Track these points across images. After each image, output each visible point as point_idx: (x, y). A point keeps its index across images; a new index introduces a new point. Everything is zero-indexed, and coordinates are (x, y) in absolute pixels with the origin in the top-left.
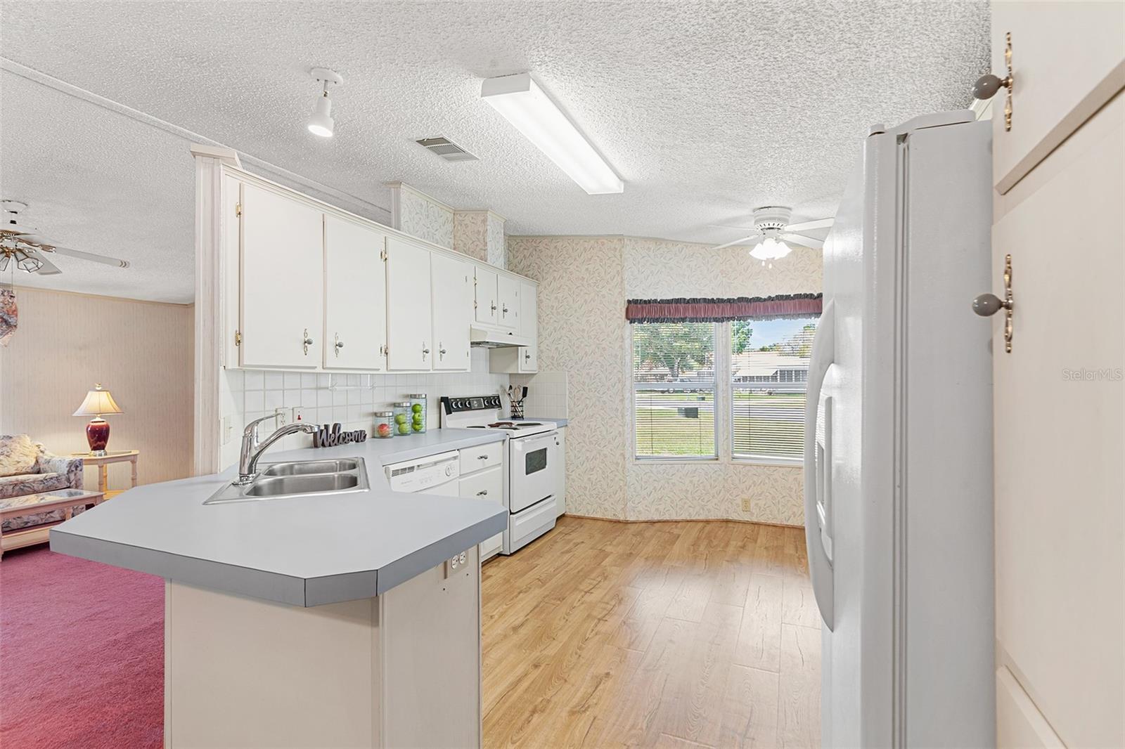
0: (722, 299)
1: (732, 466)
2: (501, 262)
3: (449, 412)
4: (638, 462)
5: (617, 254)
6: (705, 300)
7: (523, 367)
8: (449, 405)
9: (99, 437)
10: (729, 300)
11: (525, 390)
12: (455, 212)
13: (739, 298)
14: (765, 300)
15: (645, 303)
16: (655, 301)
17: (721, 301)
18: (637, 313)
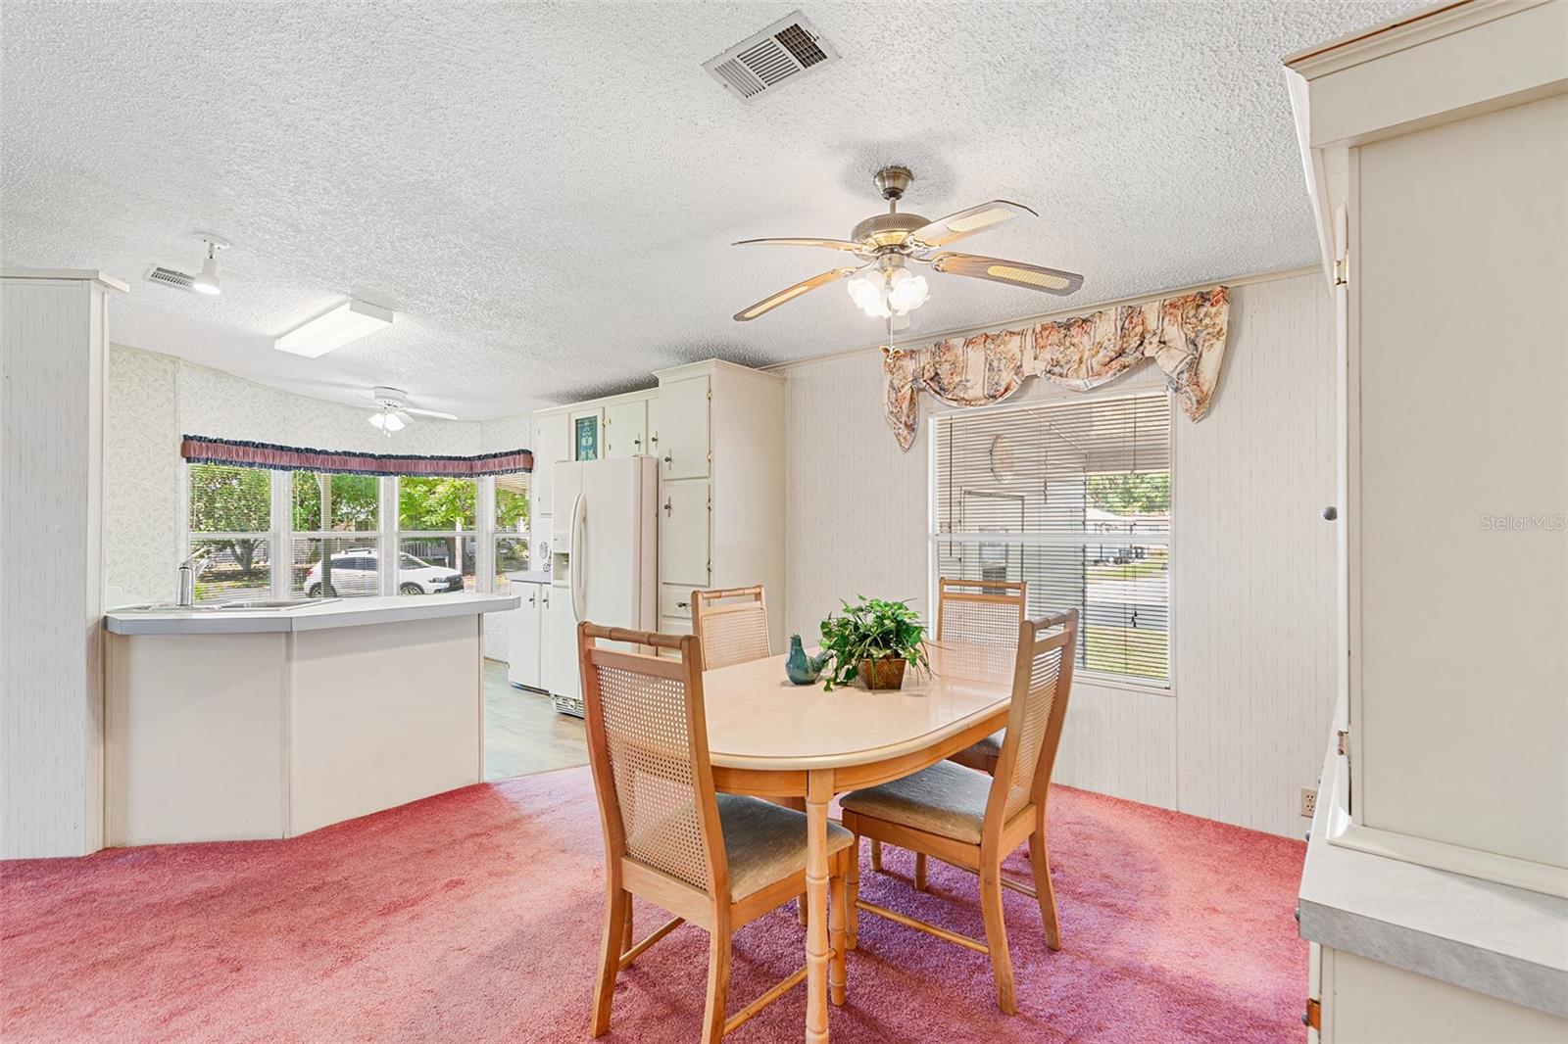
5: (169, 378)
13: (307, 449)
15: (210, 441)
16: (221, 441)
17: (290, 449)
18: (201, 452)
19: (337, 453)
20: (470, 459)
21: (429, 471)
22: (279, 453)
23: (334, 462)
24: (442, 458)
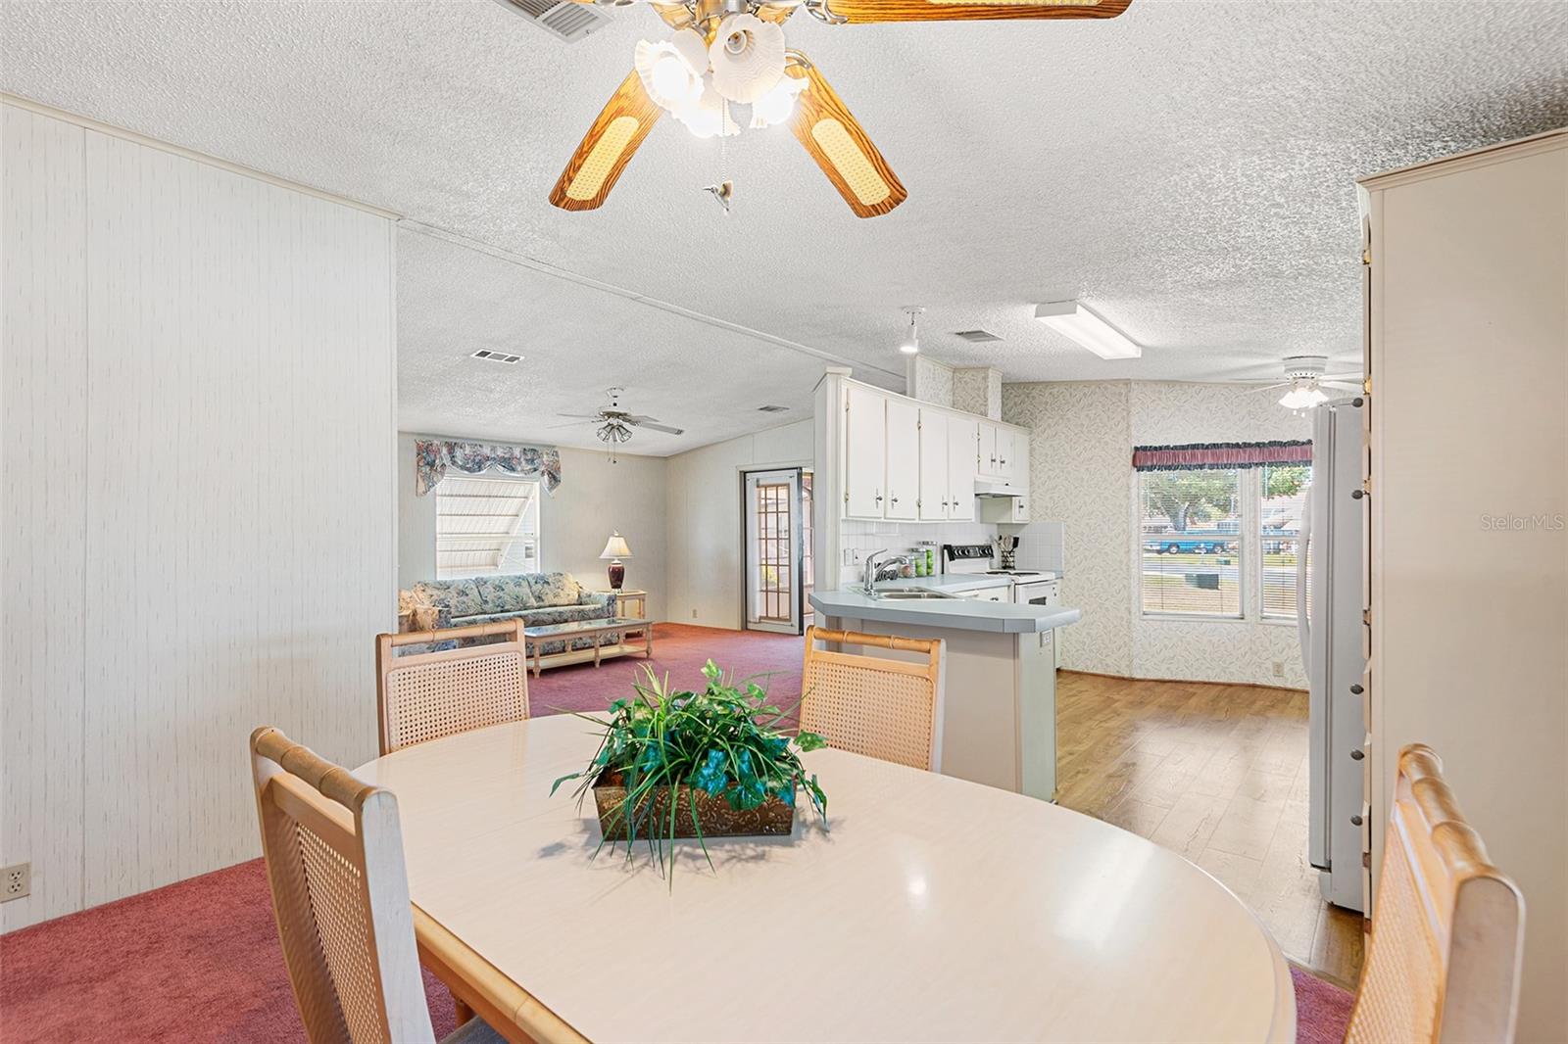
0: (1249, 444)
1: (1261, 627)
2: (998, 416)
3: (952, 558)
4: (1145, 617)
5: (1123, 399)
6: (1228, 445)
7: (1017, 516)
8: (952, 552)
9: (617, 577)
10: (1258, 445)
11: (1016, 541)
12: (955, 370)
13: (1270, 442)
14: (1303, 443)
15: (1155, 449)
22: (1234, 450)
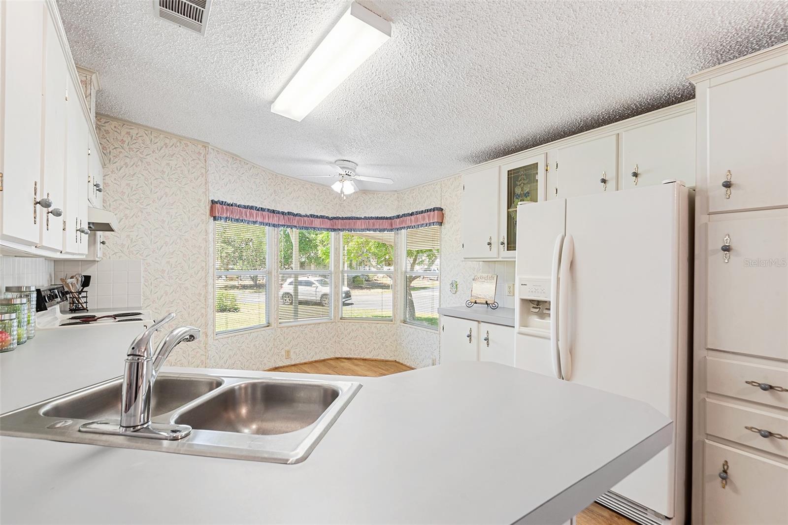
1: (279, 329)
4: (217, 337)
5: (201, 157)
7: (98, 253)
11: (87, 280)
13: (289, 212)
15: (228, 205)
16: (236, 205)
17: (278, 212)
18: (222, 213)
19: (306, 216)
20: (390, 218)
21: (363, 228)
22: (272, 214)
23: (305, 222)
24: (372, 218)
